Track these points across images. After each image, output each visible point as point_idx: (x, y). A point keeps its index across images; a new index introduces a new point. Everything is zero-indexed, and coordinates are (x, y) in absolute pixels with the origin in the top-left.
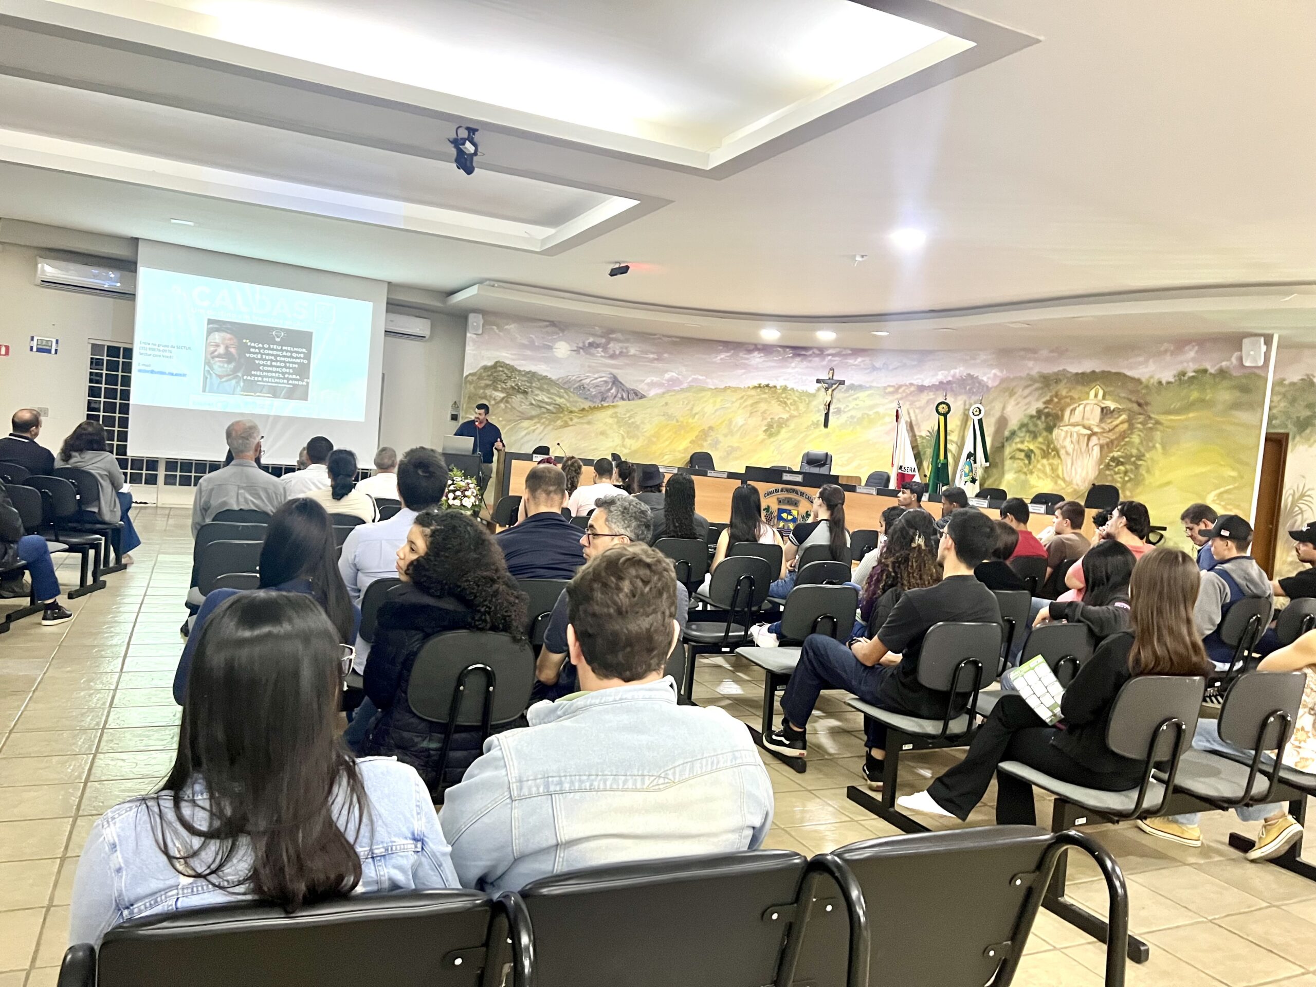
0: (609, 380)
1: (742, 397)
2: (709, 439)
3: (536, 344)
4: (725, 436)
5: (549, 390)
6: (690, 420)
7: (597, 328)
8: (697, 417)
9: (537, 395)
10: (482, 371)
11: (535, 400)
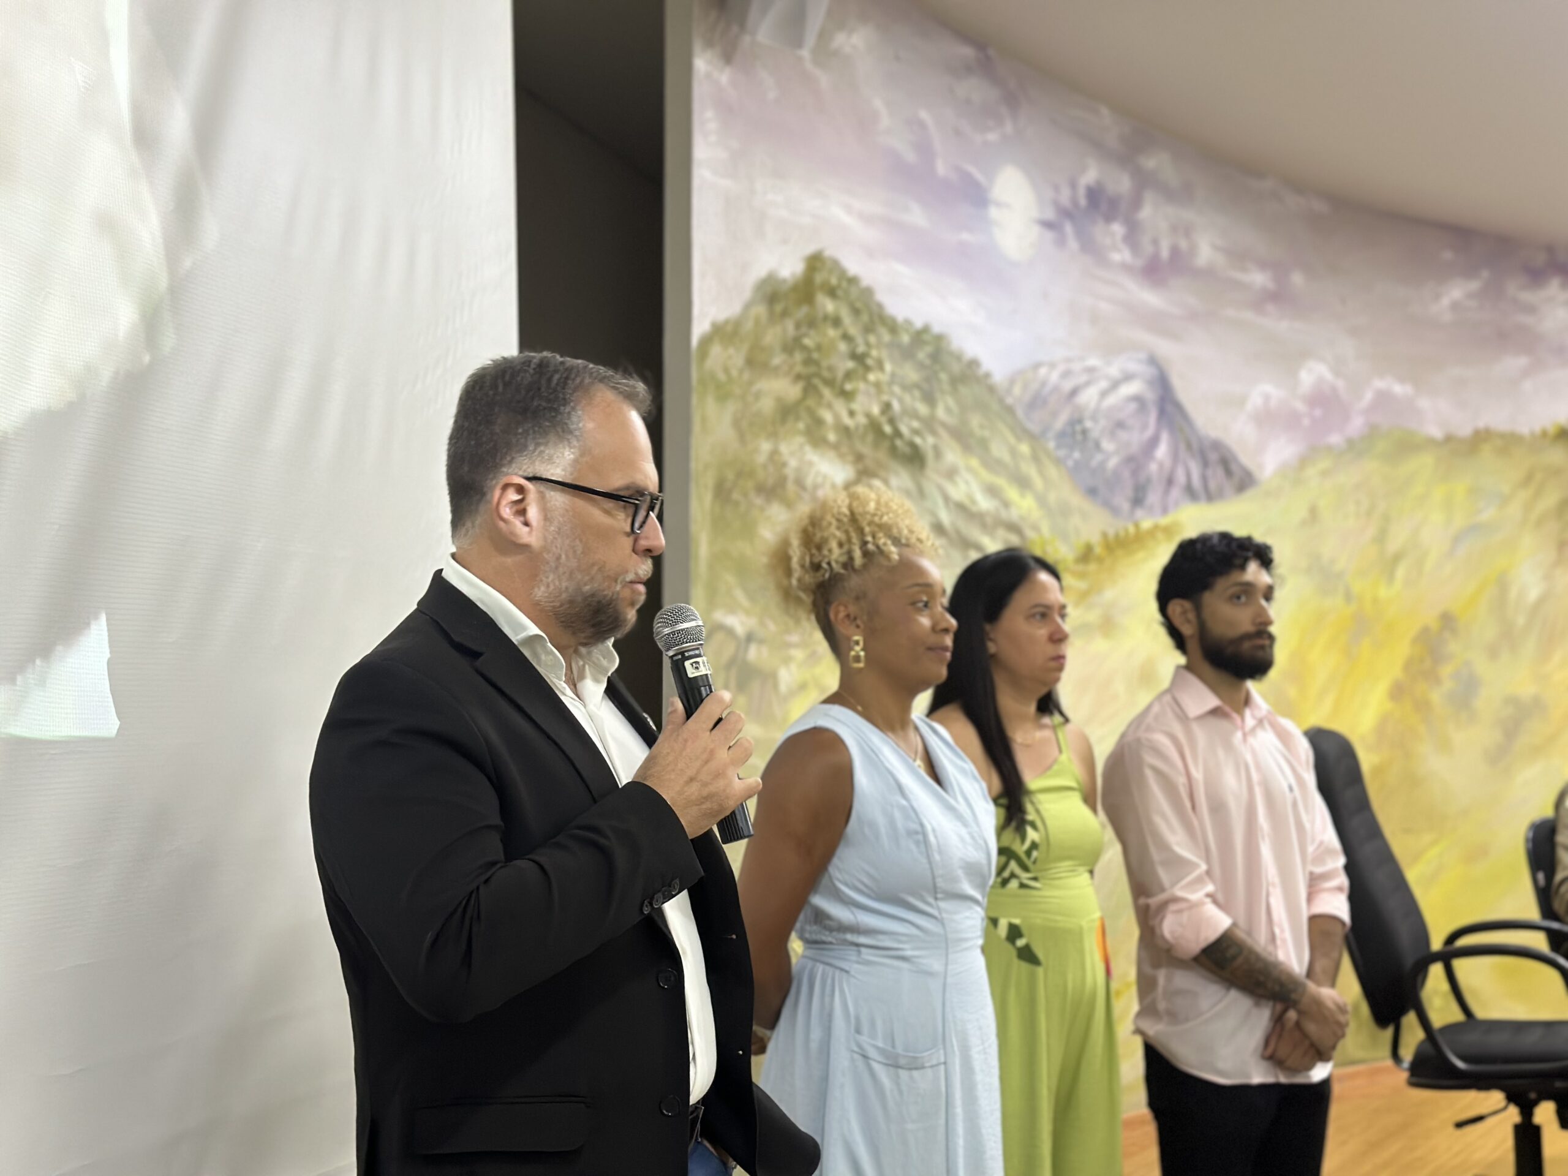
0: (1150, 396)
1: (1528, 479)
2: (1446, 671)
3: (941, 168)
4: (1493, 652)
5: (984, 444)
6: (1383, 592)
7: (1105, 111)
8: (1401, 572)
9: (951, 474)
10: (761, 310)
11: (946, 498)
